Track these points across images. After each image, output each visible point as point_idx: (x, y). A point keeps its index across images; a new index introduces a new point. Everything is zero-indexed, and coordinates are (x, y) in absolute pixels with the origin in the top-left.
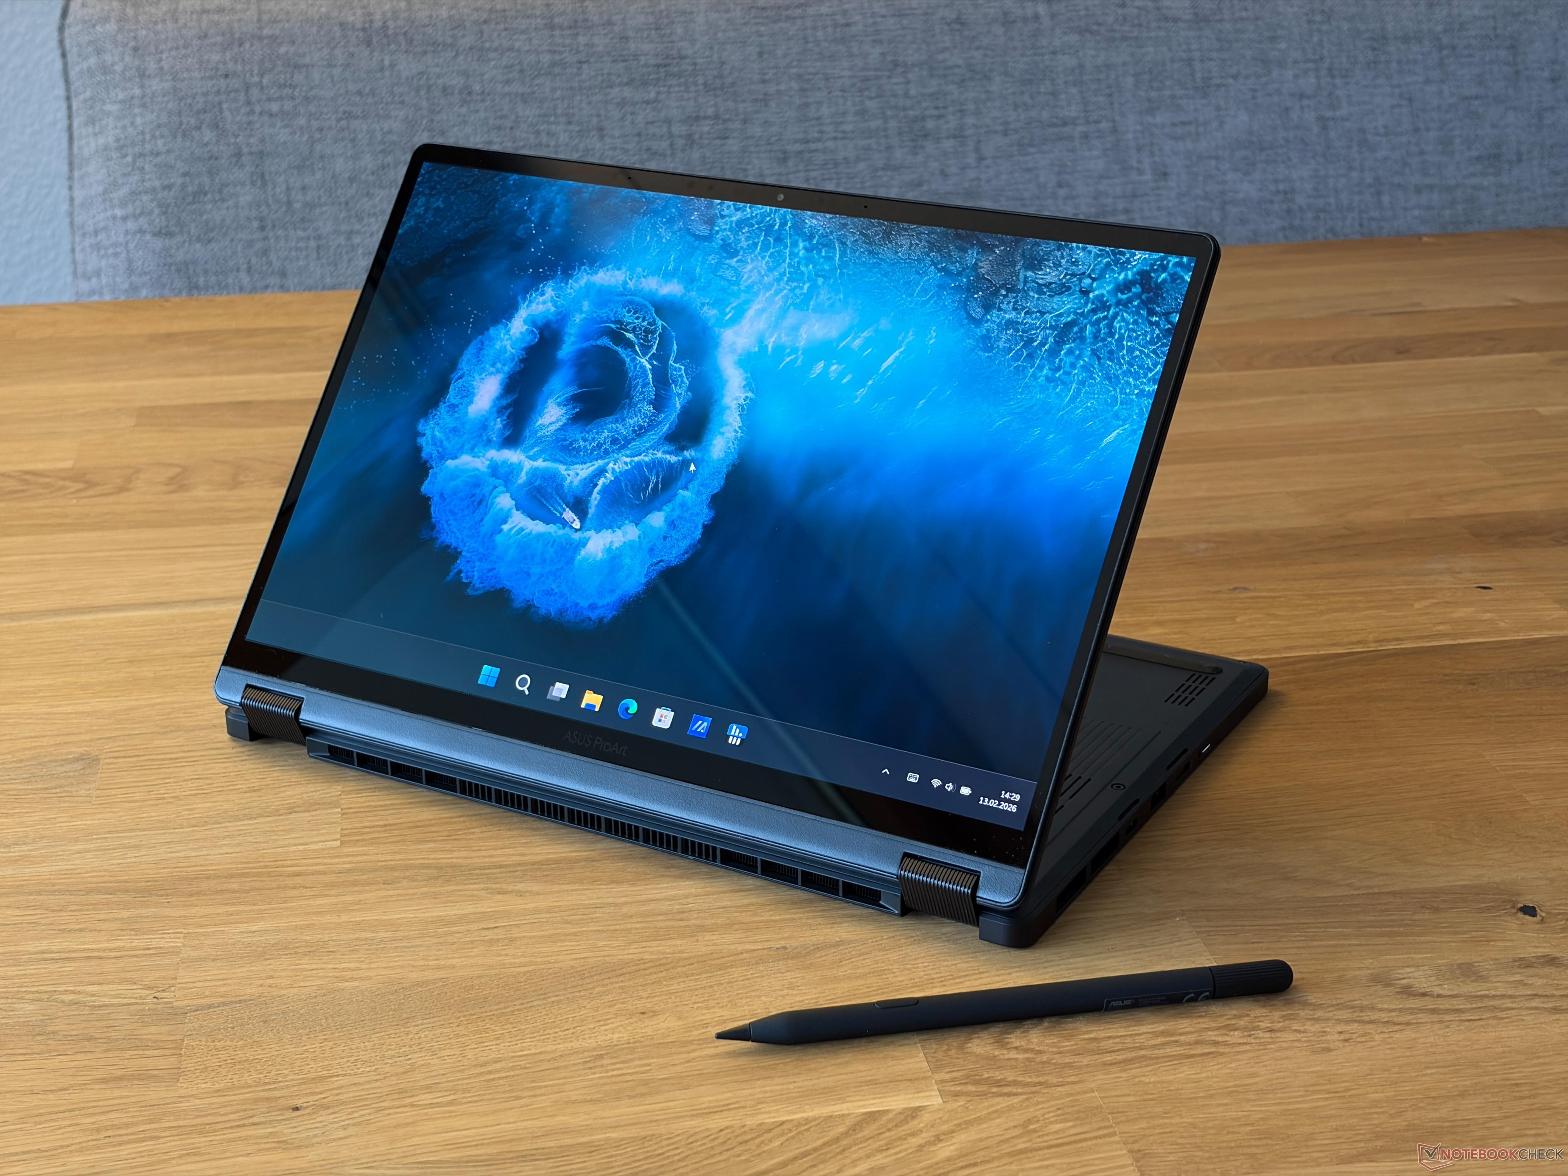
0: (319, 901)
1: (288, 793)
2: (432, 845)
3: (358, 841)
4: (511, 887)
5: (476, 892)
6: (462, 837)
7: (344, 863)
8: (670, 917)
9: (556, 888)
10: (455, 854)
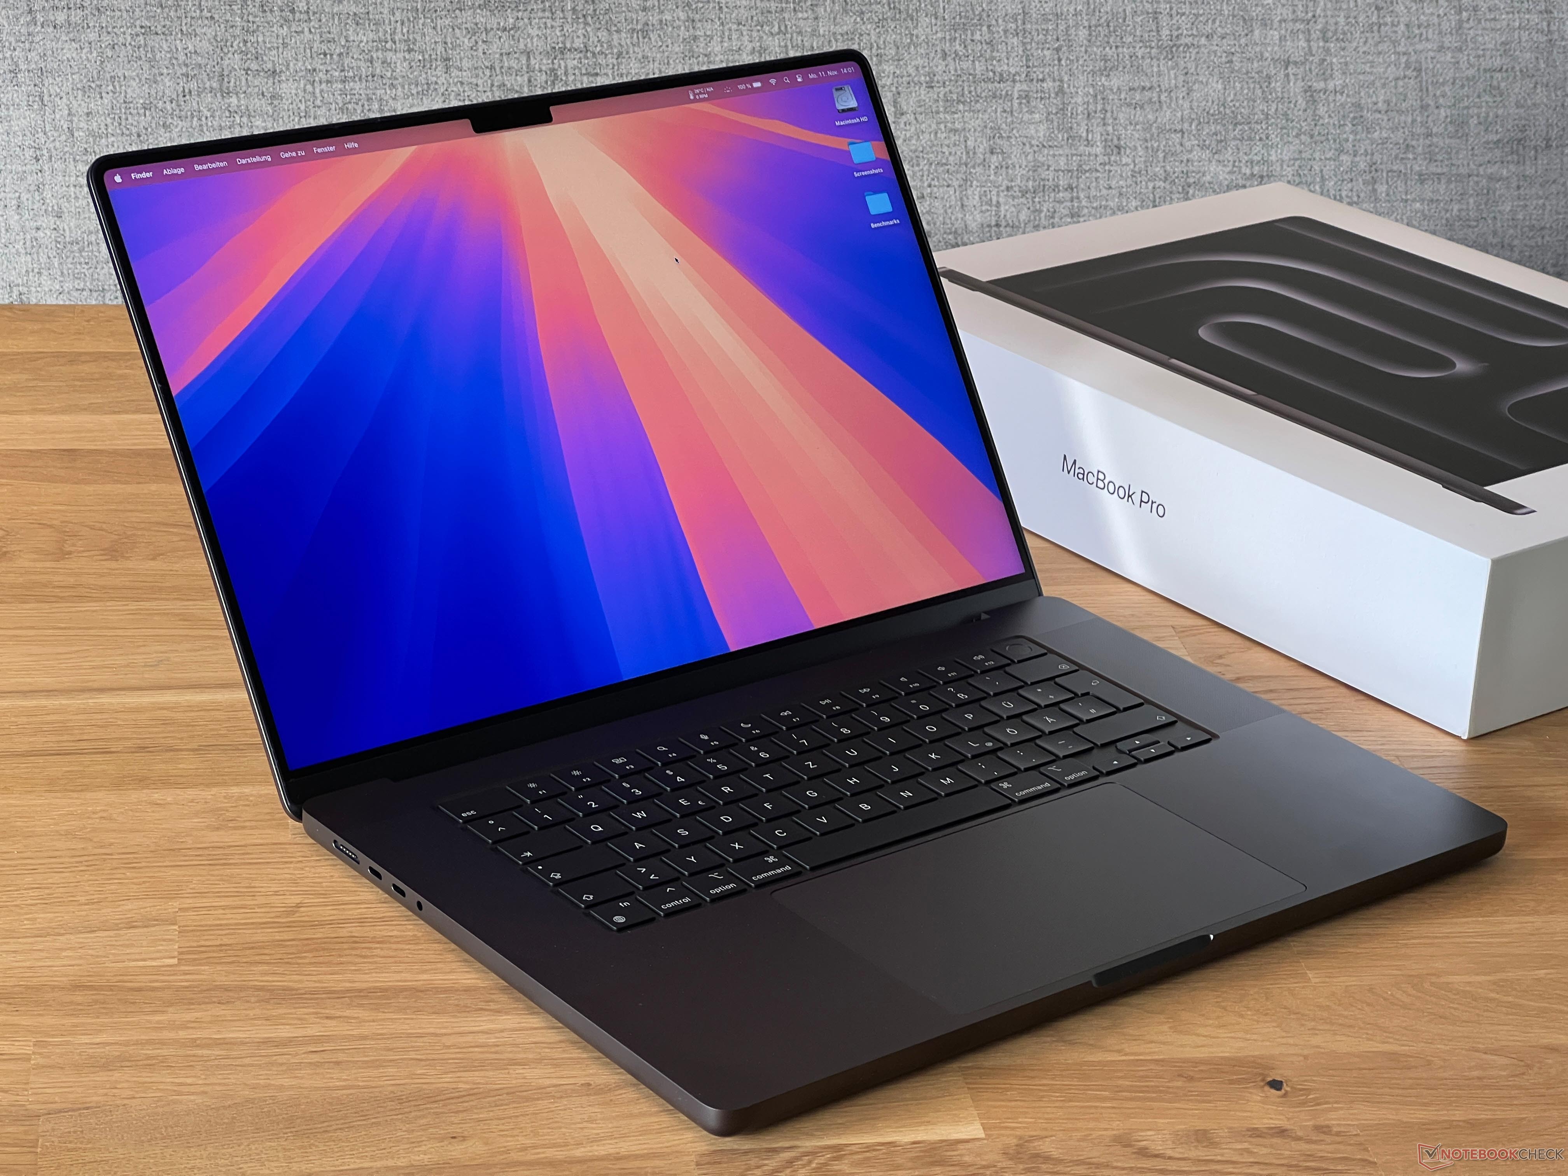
0: (157, 1018)
1: (127, 907)
2: (266, 968)
3: (195, 960)
4: (339, 1014)
5: (306, 1016)
6: (294, 961)
7: (182, 981)
8: (485, 1049)
9: (381, 1016)
10: (287, 978)
